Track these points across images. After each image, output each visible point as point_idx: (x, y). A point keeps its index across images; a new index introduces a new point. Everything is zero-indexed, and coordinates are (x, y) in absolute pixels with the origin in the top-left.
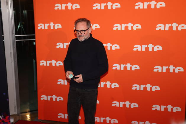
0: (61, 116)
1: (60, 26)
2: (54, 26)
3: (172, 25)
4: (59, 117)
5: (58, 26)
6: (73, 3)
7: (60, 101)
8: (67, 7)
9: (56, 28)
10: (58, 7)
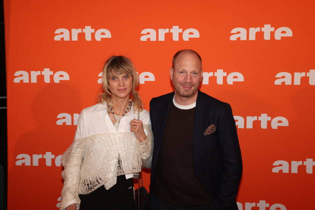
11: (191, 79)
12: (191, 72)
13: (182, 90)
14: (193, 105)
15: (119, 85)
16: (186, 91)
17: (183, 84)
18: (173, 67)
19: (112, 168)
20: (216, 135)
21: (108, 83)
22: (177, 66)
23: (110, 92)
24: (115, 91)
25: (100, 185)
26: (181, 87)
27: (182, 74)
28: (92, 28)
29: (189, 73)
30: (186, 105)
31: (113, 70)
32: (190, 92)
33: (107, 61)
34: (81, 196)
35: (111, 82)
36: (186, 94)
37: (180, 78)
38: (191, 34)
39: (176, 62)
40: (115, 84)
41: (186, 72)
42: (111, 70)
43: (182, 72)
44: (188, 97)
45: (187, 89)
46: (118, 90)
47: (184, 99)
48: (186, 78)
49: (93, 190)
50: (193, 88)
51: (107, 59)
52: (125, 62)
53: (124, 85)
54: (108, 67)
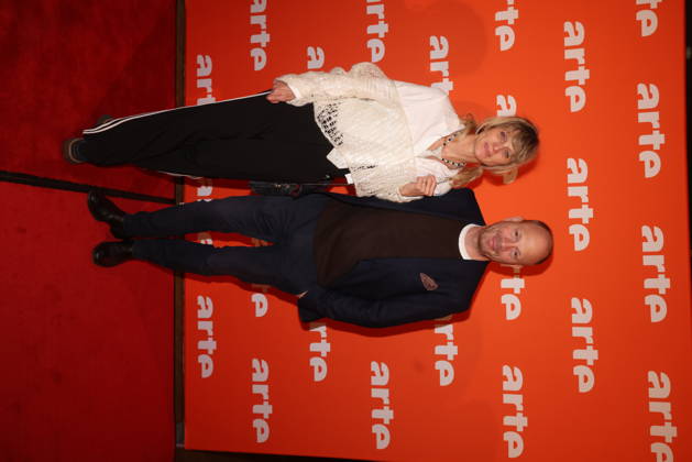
0: (202, 65)
1: (505, 46)
2: (505, 23)
3: (519, 415)
4: (200, 59)
5: (506, 38)
6: (588, 87)
7: (253, 59)
8: (573, 65)
9: (501, 31)
10: (575, 35)
11: (507, 248)
12: (517, 248)
13: (489, 236)
14: (465, 256)
15: (495, 145)
16: (488, 242)
17: (498, 237)
18: (525, 221)
19: (361, 157)
20: (422, 290)
21: (493, 127)
22: (526, 226)
23: (481, 131)
24: (483, 138)
25: (332, 142)
26: (494, 234)
27: (514, 234)
28: (586, 80)
29: (516, 244)
30: (466, 244)
31: (518, 131)
32: (486, 248)
33: (528, 121)
34: (310, 107)
35: (496, 132)
36: (484, 241)
37: (508, 232)
38: (581, 238)
39: (534, 225)
40: (493, 137)
41: (517, 241)
42: (517, 129)
43: (517, 234)
44: (479, 245)
45: (491, 243)
46: (486, 144)
47: (476, 240)
48: (507, 240)
49: (323, 130)
50: (493, 253)
51: (532, 120)
52: (532, 148)
53: (496, 152)
54: (521, 124)
